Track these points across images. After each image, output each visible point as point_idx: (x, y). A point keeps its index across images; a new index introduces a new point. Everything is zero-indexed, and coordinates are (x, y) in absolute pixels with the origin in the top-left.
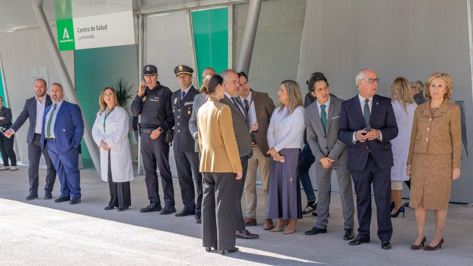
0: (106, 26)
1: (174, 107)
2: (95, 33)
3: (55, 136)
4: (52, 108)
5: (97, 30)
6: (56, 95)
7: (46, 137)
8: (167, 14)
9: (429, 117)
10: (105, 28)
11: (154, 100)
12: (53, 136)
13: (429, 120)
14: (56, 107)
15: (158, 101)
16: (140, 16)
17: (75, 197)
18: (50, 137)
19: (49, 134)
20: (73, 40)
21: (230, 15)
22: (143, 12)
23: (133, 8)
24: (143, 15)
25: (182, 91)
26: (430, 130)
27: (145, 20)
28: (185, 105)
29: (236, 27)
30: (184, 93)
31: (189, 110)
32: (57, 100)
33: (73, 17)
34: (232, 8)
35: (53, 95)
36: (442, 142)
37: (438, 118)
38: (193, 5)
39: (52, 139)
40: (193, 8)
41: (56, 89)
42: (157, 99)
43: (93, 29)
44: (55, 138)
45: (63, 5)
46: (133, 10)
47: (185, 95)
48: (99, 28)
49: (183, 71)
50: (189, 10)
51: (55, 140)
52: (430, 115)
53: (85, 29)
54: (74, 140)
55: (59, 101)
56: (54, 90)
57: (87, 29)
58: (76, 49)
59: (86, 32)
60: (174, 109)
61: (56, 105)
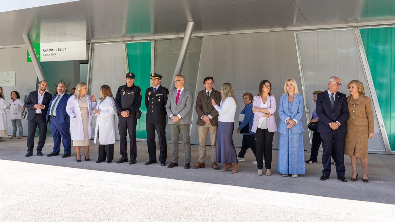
0: (66, 49)
1: (149, 97)
2: (57, 52)
3: (56, 114)
4: (57, 97)
5: (59, 51)
6: (61, 90)
7: (50, 114)
8: (111, 43)
9: (353, 105)
10: (65, 49)
11: (131, 94)
12: (54, 114)
13: (353, 106)
14: (60, 96)
15: (133, 94)
16: (90, 44)
17: (67, 153)
18: (53, 115)
19: (52, 113)
20: (39, 56)
21: (152, 46)
22: (93, 41)
23: (87, 39)
24: (92, 43)
25: (154, 88)
26: (355, 112)
27: (93, 46)
28: (157, 95)
29: (157, 52)
30: (155, 89)
31: (159, 99)
32: (61, 93)
33: (41, 42)
34: (154, 42)
35: (60, 89)
36: (363, 118)
37: (359, 105)
38: (129, 39)
39: (54, 116)
40: (128, 41)
41: (62, 86)
42: (133, 93)
43: (55, 50)
44: (55, 115)
45: (34, 35)
46: (87, 40)
47: (156, 90)
48: (60, 49)
49: (154, 76)
50: (124, 42)
51: (56, 117)
52: (354, 103)
53: (49, 49)
54: (68, 118)
55: (62, 93)
56: (61, 87)
57: (51, 50)
58: (41, 61)
59: (50, 52)
60: (149, 98)
61: (60, 95)
